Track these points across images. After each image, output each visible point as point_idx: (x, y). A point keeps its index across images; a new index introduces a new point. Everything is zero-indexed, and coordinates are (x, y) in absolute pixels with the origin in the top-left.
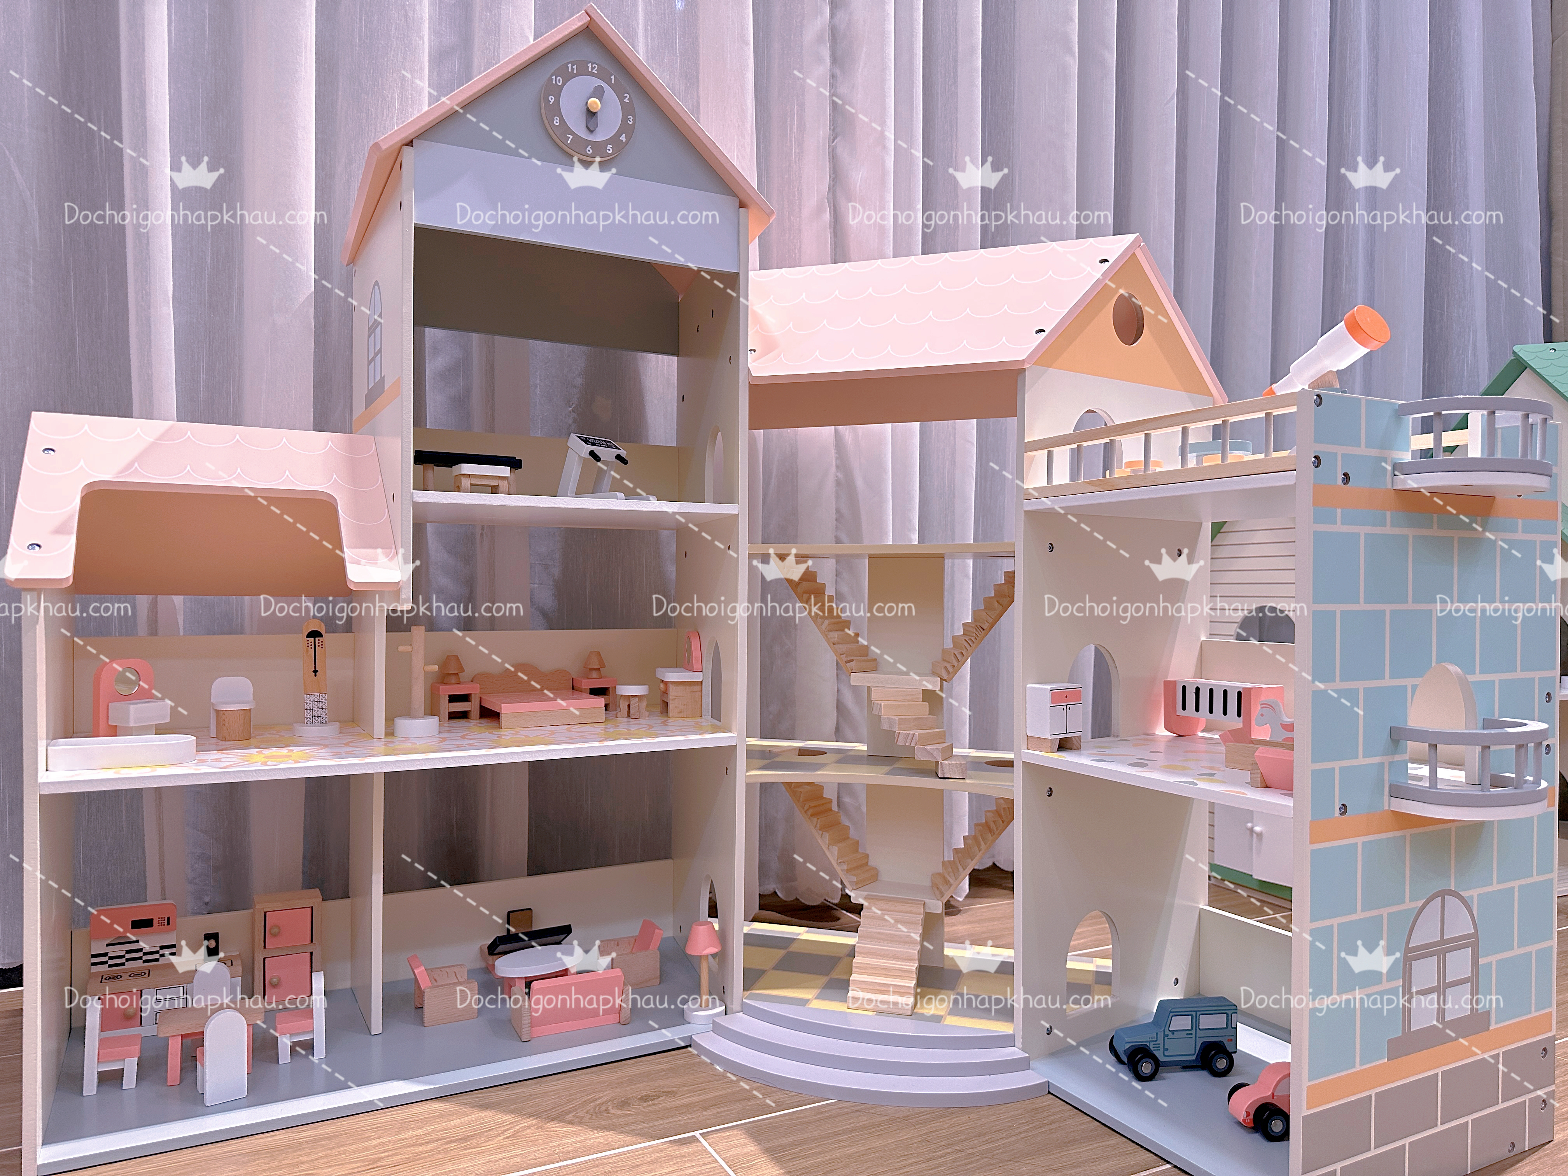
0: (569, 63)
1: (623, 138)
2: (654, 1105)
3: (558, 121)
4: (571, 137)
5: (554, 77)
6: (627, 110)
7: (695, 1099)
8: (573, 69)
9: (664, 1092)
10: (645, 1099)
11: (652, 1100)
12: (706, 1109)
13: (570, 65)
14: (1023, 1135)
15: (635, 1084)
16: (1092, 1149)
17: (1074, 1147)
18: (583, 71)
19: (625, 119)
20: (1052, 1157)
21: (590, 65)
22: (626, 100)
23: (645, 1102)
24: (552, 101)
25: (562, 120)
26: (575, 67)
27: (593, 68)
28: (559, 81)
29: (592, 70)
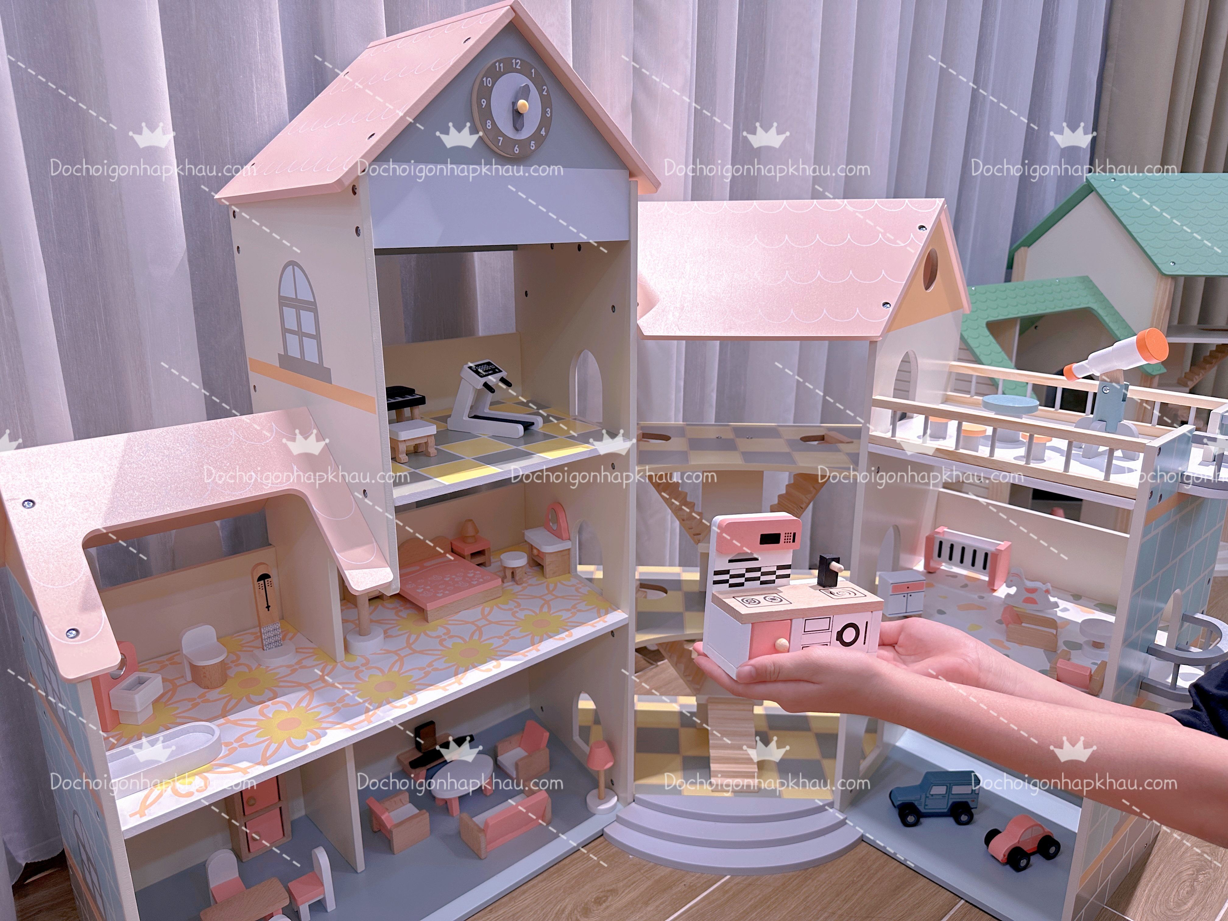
0: (496, 62)
1: (543, 132)
2: (607, 907)
3: (490, 124)
4: (501, 139)
5: (485, 79)
6: (546, 102)
7: (634, 894)
8: (500, 67)
9: (608, 891)
10: (599, 901)
11: (604, 902)
12: (646, 904)
13: (497, 64)
14: (865, 888)
15: (583, 887)
16: (911, 894)
17: (901, 894)
18: (510, 69)
19: (544, 112)
20: (892, 907)
21: (514, 61)
22: (544, 93)
23: (601, 905)
24: (484, 104)
25: (494, 123)
26: (502, 65)
27: (517, 64)
28: (488, 82)
29: (516, 65)
